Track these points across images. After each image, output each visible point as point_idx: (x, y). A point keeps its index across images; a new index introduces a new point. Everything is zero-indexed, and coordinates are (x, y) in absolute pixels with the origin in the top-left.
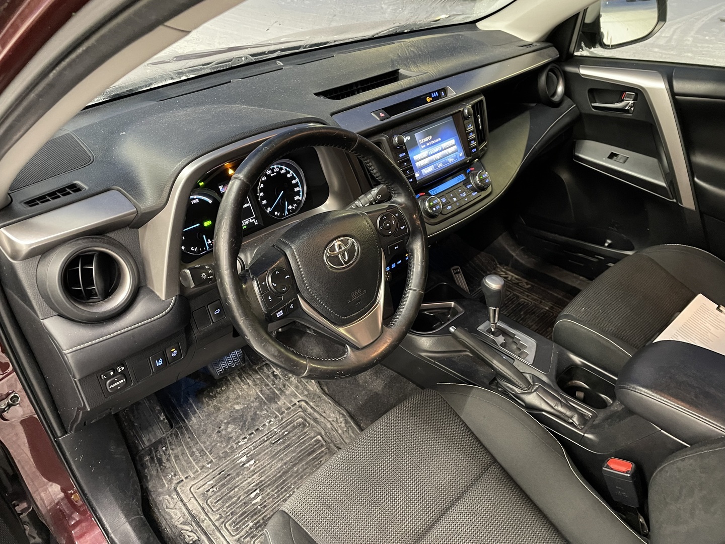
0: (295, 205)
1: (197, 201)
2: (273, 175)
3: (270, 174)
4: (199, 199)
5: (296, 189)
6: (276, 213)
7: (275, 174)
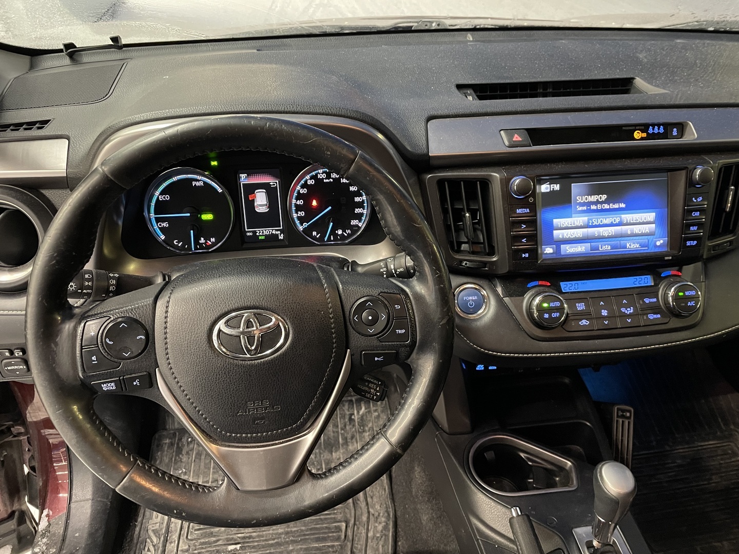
0: (348, 231)
1: (201, 184)
2: (327, 181)
3: (323, 179)
4: (205, 183)
5: (357, 211)
6: (314, 233)
7: (332, 180)
